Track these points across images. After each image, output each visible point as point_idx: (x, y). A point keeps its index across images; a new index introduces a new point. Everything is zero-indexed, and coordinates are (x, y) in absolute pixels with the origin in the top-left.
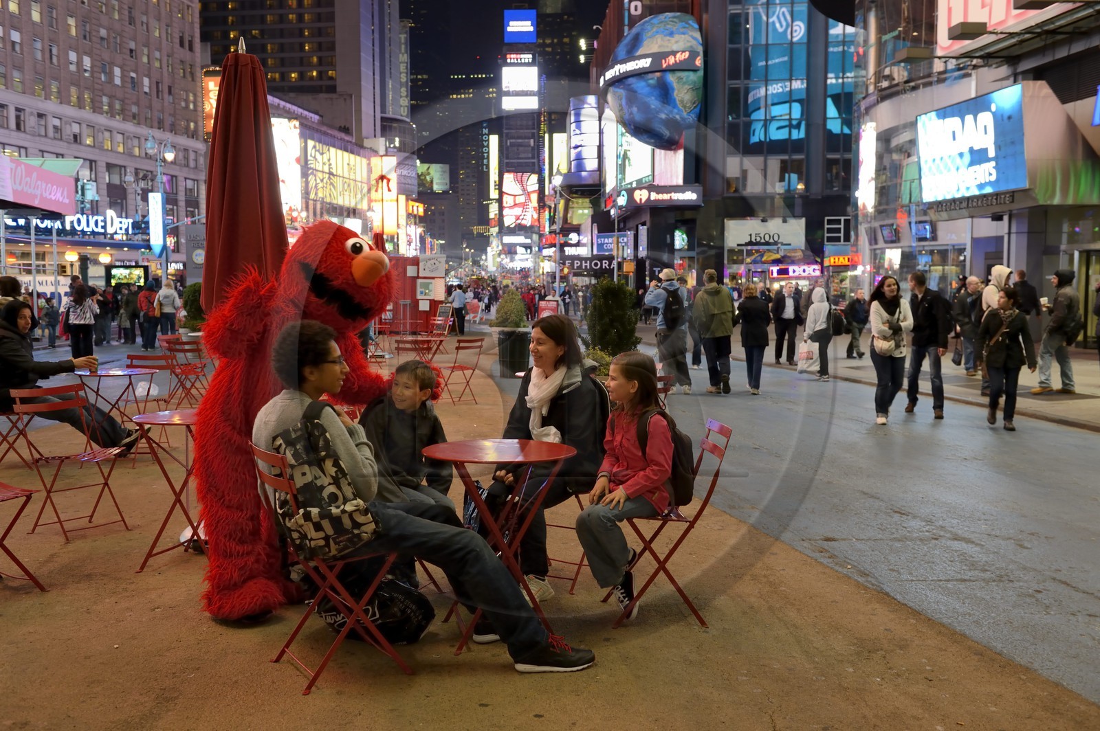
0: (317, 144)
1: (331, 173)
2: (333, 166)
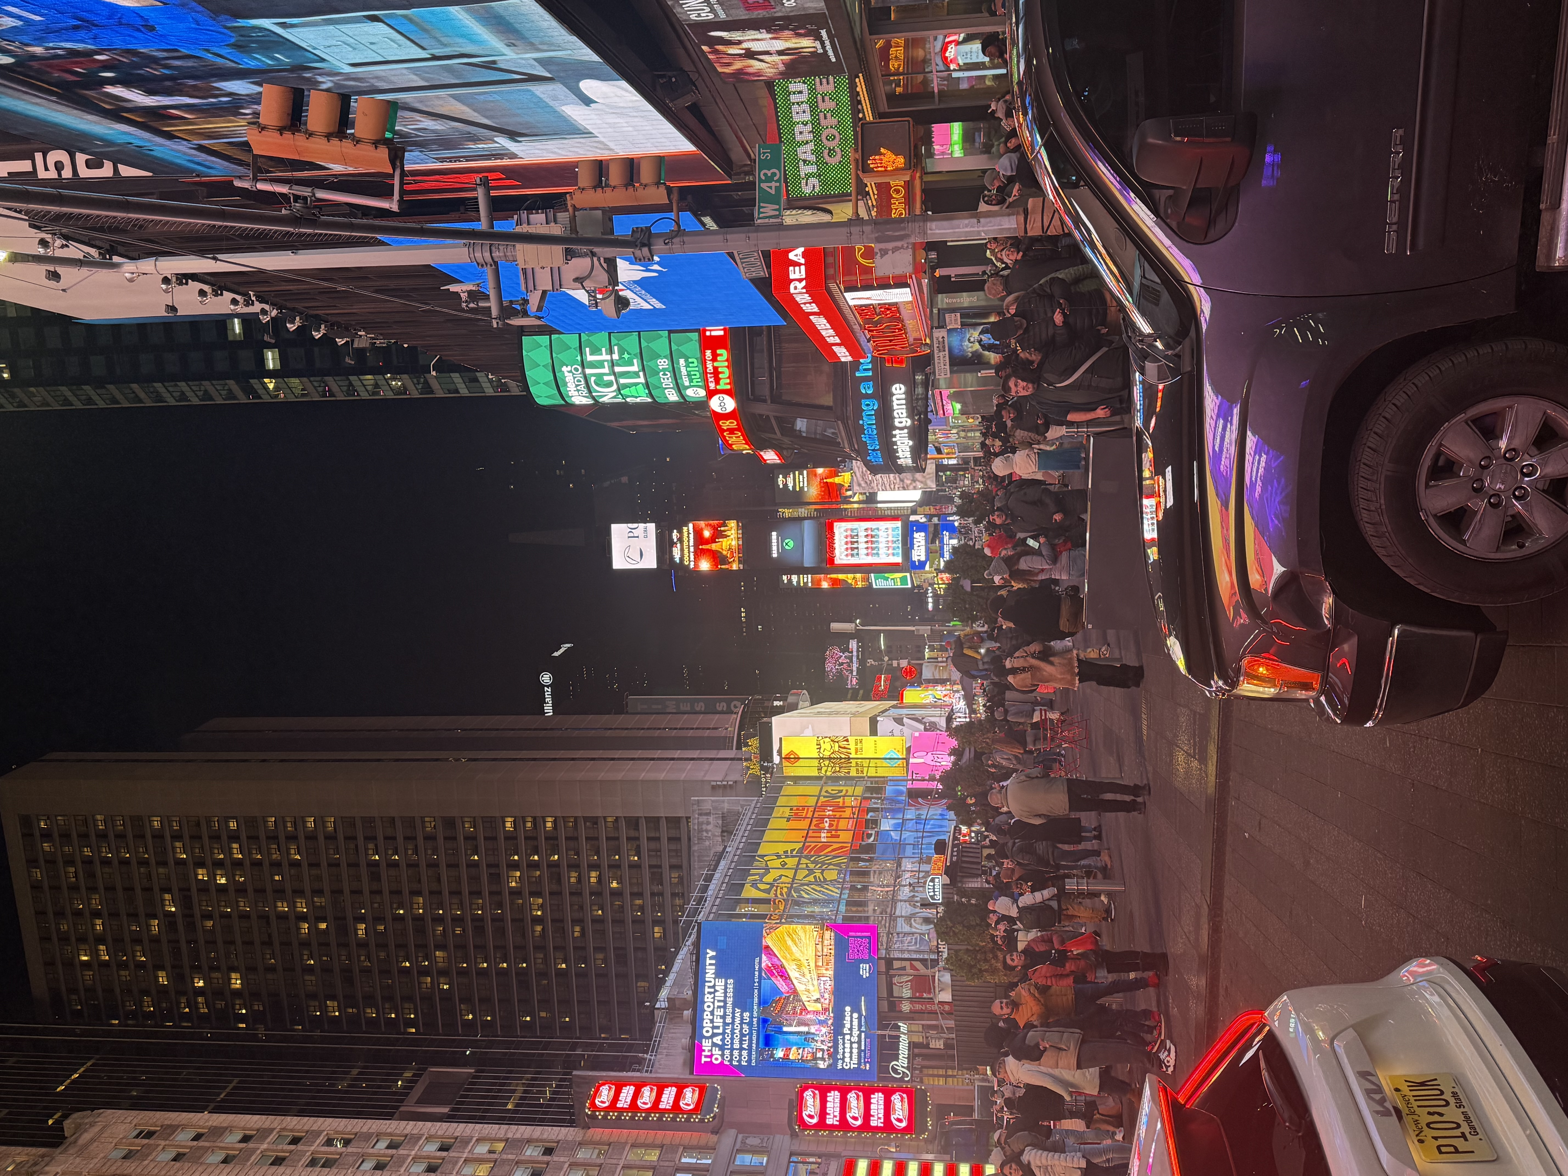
0: (751, 878)
1: (800, 854)
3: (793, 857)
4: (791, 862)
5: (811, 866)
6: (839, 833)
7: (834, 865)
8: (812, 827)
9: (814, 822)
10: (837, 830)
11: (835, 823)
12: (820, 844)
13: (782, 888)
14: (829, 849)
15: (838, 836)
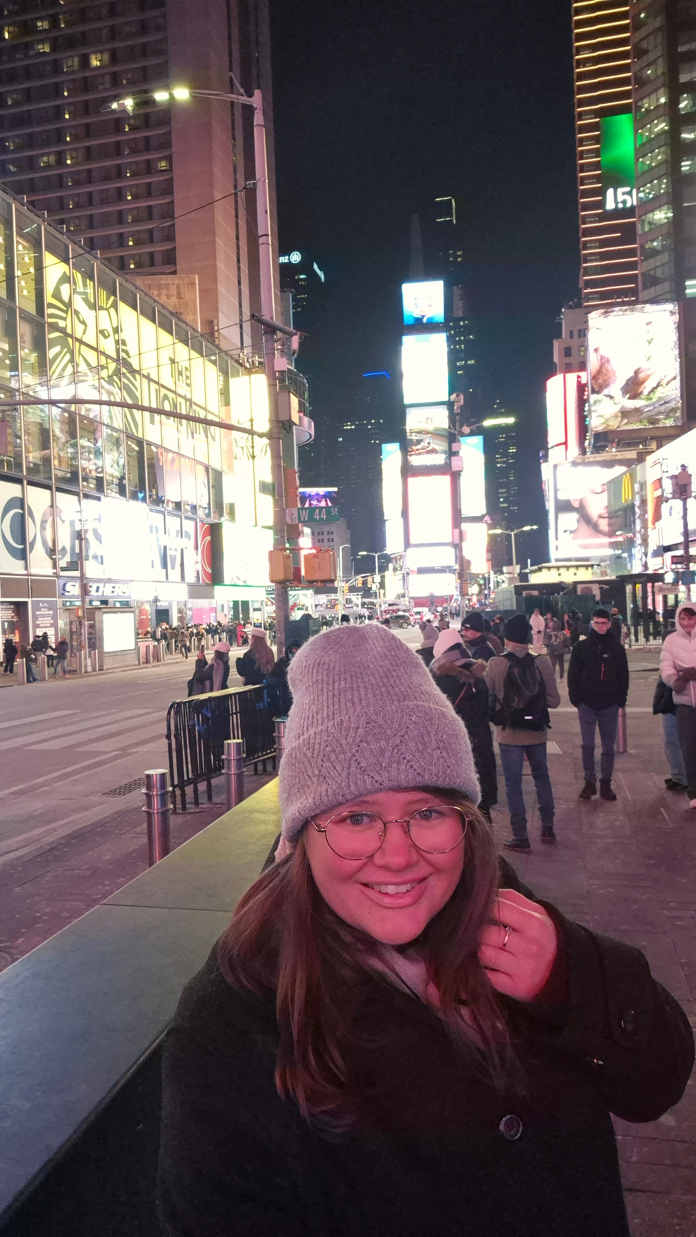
0: (79, 277)
1: (123, 362)
2: (132, 348)
5: (105, 374)
12: (139, 395)
13: (65, 319)
15: (152, 422)
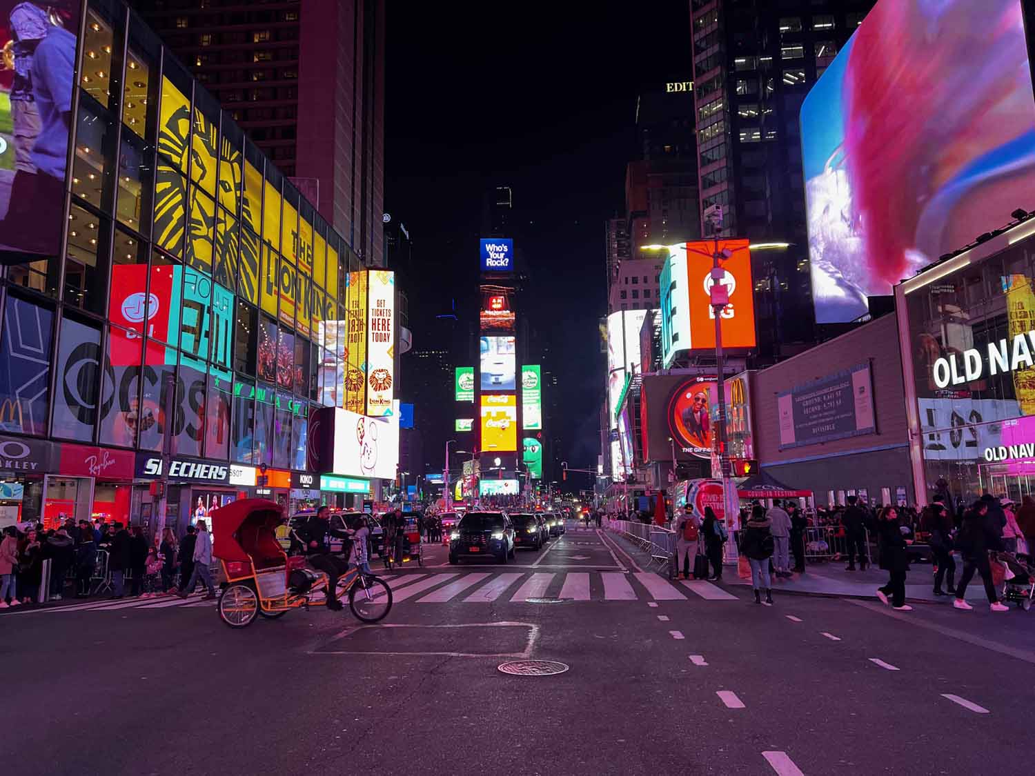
0: (201, 117)
3: (239, 209)
4: (229, 199)
5: (221, 228)
6: (275, 297)
7: (221, 264)
8: (284, 263)
9: (291, 269)
10: (278, 294)
11: (289, 295)
12: (257, 260)
13: (180, 156)
14: (249, 270)
15: (269, 292)
